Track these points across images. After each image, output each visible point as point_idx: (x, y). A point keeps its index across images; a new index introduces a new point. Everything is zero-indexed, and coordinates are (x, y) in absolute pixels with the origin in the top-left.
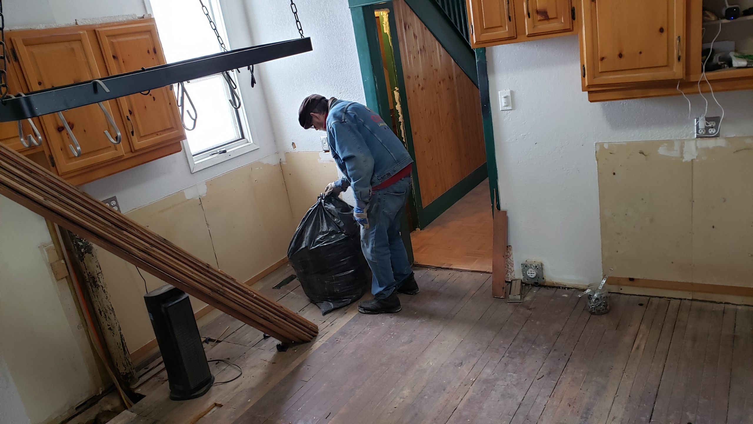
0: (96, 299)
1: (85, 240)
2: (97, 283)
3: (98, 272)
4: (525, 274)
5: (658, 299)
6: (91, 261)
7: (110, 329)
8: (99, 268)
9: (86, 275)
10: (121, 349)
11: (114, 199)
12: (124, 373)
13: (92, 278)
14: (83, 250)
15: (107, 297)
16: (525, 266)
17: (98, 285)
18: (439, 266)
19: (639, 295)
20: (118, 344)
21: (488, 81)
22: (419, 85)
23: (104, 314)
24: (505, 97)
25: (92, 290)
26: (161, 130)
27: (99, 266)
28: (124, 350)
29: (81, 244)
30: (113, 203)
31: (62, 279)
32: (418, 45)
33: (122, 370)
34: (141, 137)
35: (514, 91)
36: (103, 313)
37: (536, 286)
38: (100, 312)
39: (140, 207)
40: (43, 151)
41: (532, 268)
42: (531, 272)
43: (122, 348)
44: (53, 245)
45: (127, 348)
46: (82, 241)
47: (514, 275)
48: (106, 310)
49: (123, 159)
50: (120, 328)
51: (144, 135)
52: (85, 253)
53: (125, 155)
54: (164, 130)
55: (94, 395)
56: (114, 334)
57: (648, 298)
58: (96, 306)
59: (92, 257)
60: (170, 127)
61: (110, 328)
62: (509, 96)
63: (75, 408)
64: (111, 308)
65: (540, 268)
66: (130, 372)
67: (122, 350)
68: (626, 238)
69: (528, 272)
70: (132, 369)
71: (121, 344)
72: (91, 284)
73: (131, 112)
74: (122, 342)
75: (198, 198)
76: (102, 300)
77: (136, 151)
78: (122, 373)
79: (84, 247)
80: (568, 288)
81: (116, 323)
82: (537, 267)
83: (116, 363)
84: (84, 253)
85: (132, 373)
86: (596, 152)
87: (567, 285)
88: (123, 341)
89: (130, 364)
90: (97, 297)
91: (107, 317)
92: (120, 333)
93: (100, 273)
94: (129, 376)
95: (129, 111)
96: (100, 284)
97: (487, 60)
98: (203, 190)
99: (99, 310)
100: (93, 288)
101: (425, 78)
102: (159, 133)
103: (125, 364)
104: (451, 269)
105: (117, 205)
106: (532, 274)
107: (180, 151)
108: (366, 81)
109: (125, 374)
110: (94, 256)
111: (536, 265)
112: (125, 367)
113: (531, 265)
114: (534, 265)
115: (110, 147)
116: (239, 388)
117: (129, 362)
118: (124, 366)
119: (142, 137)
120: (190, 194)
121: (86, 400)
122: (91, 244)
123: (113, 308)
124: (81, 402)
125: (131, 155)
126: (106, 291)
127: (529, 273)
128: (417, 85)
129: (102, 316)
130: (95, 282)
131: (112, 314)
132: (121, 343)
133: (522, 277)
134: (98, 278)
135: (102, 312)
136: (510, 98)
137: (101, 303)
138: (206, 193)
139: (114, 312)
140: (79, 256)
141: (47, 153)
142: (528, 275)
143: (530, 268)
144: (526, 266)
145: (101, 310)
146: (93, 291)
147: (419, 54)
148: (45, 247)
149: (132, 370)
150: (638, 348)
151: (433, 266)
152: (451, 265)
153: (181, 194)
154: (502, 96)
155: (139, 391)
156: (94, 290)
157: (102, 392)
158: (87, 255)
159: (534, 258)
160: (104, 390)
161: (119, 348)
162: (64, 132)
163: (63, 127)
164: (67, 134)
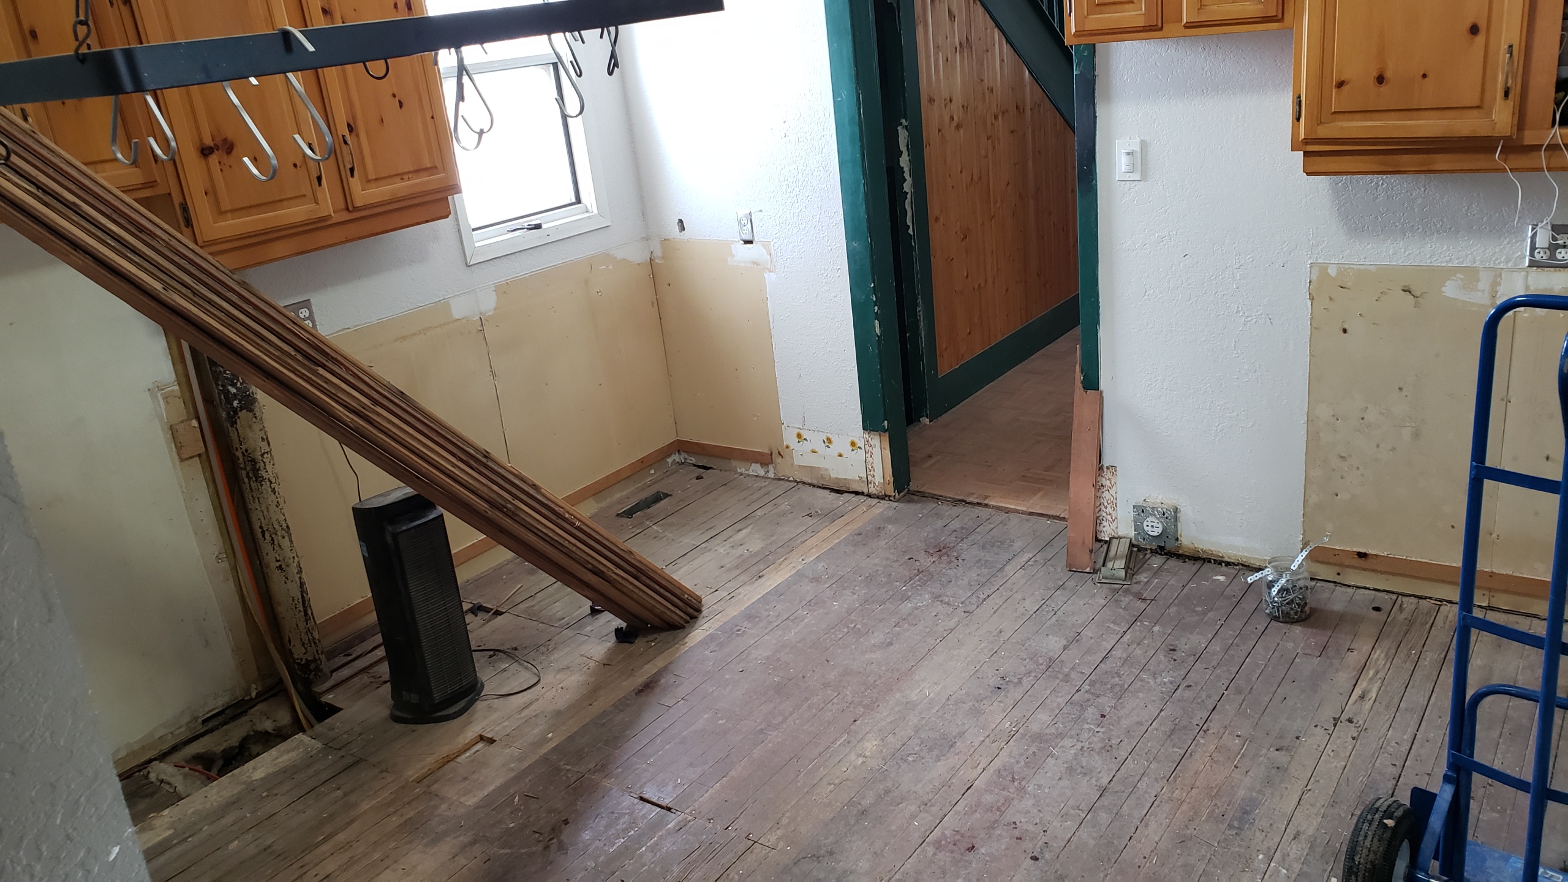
0: (257, 505)
1: (241, 384)
2: (259, 472)
3: (263, 451)
4: (1138, 528)
5: (1415, 600)
6: (250, 427)
7: (280, 567)
8: (266, 442)
9: (239, 454)
10: (300, 611)
11: (306, 304)
12: (301, 659)
13: (250, 461)
14: (235, 403)
15: (278, 502)
16: (1141, 511)
17: (263, 477)
18: (960, 498)
19: (1375, 590)
20: (293, 600)
21: (1095, 117)
22: (952, 118)
23: (271, 536)
24: (1128, 154)
25: (250, 486)
26: (412, 169)
27: (267, 438)
28: (306, 614)
29: (233, 390)
30: (304, 313)
31: (191, 457)
32: (957, 35)
33: (298, 652)
34: (369, 181)
35: (1148, 141)
36: (267, 535)
37: (1161, 554)
38: (263, 532)
39: (356, 326)
40: (169, 194)
41: (1155, 515)
42: (1153, 524)
43: (301, 609)
44: (177, 387)
45: (312, 610)
46: (236, 384)
47: (1117, 528)
48: (275, 528)
49: (329, 223)
50: (301, 568)
51: (374, 177)
52: (241, 410)
53: (333, 215)
54: (417, 171)
55: (240, 698)
56: (287, 578)
57: (1394, 597)
58: (254, 519)
59: (254, 419)
60: (429, 166)
61: (281, 565)
62: (1137, 151)
63: (200, 720)
64: (284, 526)
65: (1172, 516)
66: (315, 658)
67: (302, 613)
68: (1358, 468)
69: (1145, 523)
70: (319, 652)
71: (300, 600)
72: (248, 473)
73: (351, 128)
74: (303, 597)
75: (478, 318)
76: (268, 508)
77: (356, 209)
78: (298, 659)
79: (239, 397)
80: (1228, 564)
81: (294, 557)
82: (1166, 515)
83: (287, 639)
84: (238, 409)
85: (319, 662)
86: (1310, 282)
87: (1225, 556)
88: (305, 595)
89: (315, 643)
90: (259, 501)
91: (276, 543)
92: (300, 578)
93: (267, 453)
94: (313, 666)
95: (349, 125)
96: (265, 475)
97: (1096, 73)
98: (487, 303)
99: (261, 527)
100: (252, 482)
101: (965, 106)
102: (406, 177)
103: (306, 642)
104: (986, 505)
105: (311, 317)
106: (1154, 527)
107: (447, 217)
108: (840, 99)
109: (303, 662)
110: (258, 418)
111: (1164, 510)
112: (306, 649)
113: (1153, 508)
114: (1160, 509)
115: (305, 196)
116: (532, 708)
117: (314, 639)
118: (303, 644)
119: (372, 180)
120: (460, 309)
121: (225, 707)
122: (253, 393)
123: (288, 527)
124: (214, 709)
125: (345, 216)
126: (276, 489)
127: (1148, 526)
128: (947, 119)
129: (265, 539)
130: (256, 471)
131: (287, 538)
132: (300, 597)
133: (1132, 533)
134: (262, 463)
135: (266, 533)
136: (1139, 155)
137: (265, 513)
138: (494, 309)
139: (290, 535)
140: (228, 414)
141: (177, 200)
142: (1146, 528)
143: (1151, 515)
144: (1143, 511)
145: (265, 529)
146: (251, 489)
147: (958, 53)
148: (162, 390)
149: (318, 654)
150: (1362, 697)
151: (950, 498)
152: (986, 497)
153: (443, 306)
154: (1123, 151)
155: (329, 698)
156: (253, 488)
157: (257, 693)
158: (243, 414)
159: (1160, 496)
160: (260, 689)
161: (296, 608)
162: (214, 159)
163: (212, 148)
164: (219, 162)
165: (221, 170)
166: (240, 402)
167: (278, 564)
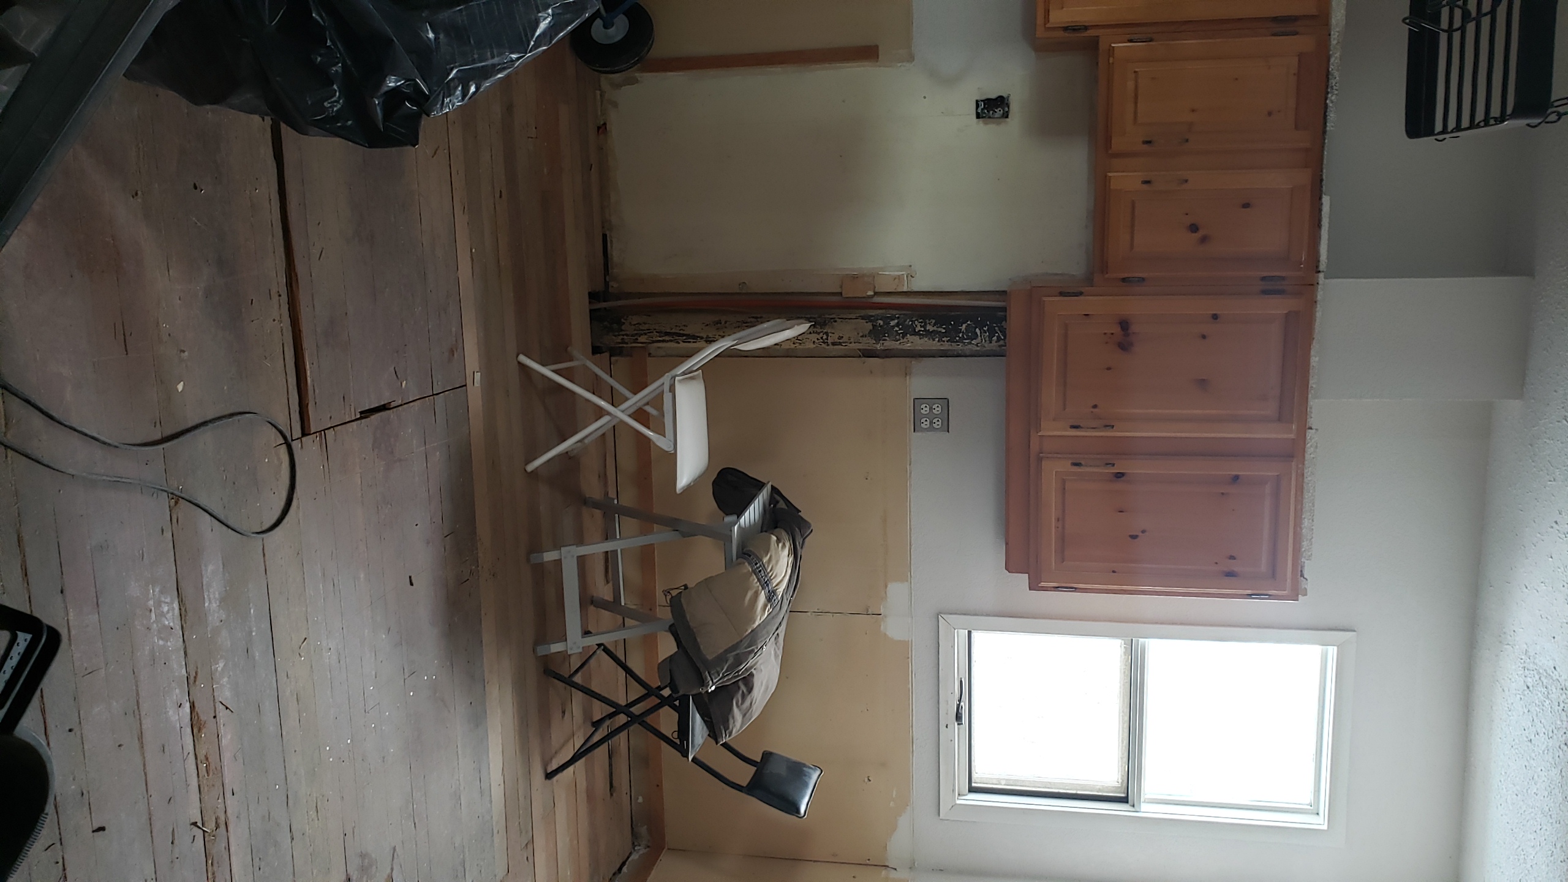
3: (830, 335)
6: (855, 329)
10: (672, 329)
11: (945, 427)
13: (825, 323)
20: (684, 326)
26: (1065, 532)
28: (667, 334)
29: (893, 323)
34: (1064, 481)
36: (752, 320)
39: (910, 474)
43: (673, 331)
44: (905, 289)
45: (666, 342)
46: (898, 326)
49: (1032, 428)
51: (1066, 489)
52: (872, 327)
53: (1038, 434)
54: (1063, 537)
56: (707, 326)
59: (861, 334)
60: (1066, 552)
63: (608, 233)
67: (667, 331)
71: (681, 332)
73: (1118, 474)
75: (882, 612)
79: (885, 327)
83: (653, 314)
84: (874, 323)
88: (683, 338)
92: (702, 338)
94: (614, 327)
95: (1122, 475)
98: (894, 627)
99: (761, 317)
102: (1059, 524)
103: (639, 327)
107: (1007, 569)
109: (623, 320)
110: (861, 339)
112: (634, 325)
115: (1065, 409)
119: (1064, 484)
120: (896, 591)
121: (609, 257)
122: (885, 338)
124: (612, 247)
125: (1035, 446)
132: (684, 333)
135: (755, 320)
138: (885, 634)
140: (873, 316)
145: (759, 320)
148: (907, 277)
149: (623, 335)
153: (904, 576)
158: (869, 326)
160: (610, 290)
161: (676, 326)
162: (1117, 330)
163: (1127, 330)
164: (1112, 334)
165: (1105, 334)
166: (881, 326)
167: (723, 323)
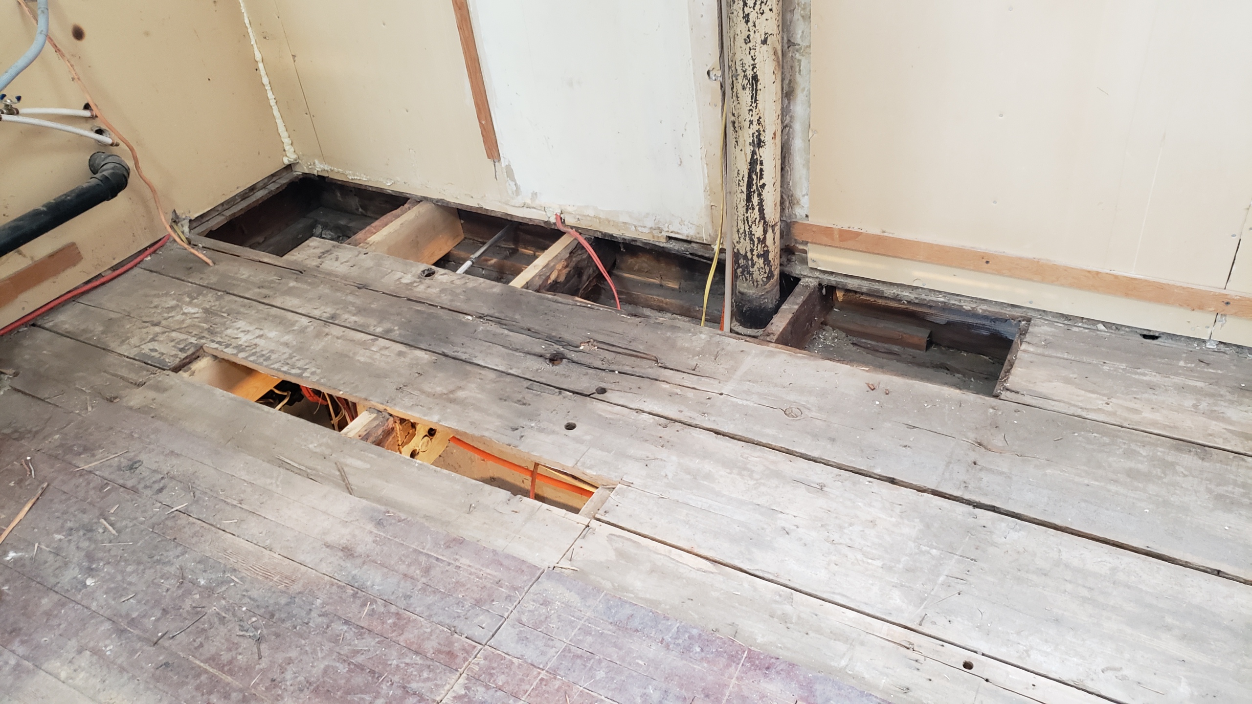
10: (743, 192)
55: (705, 242)
63: (665, 234)
71: (746, 179)
